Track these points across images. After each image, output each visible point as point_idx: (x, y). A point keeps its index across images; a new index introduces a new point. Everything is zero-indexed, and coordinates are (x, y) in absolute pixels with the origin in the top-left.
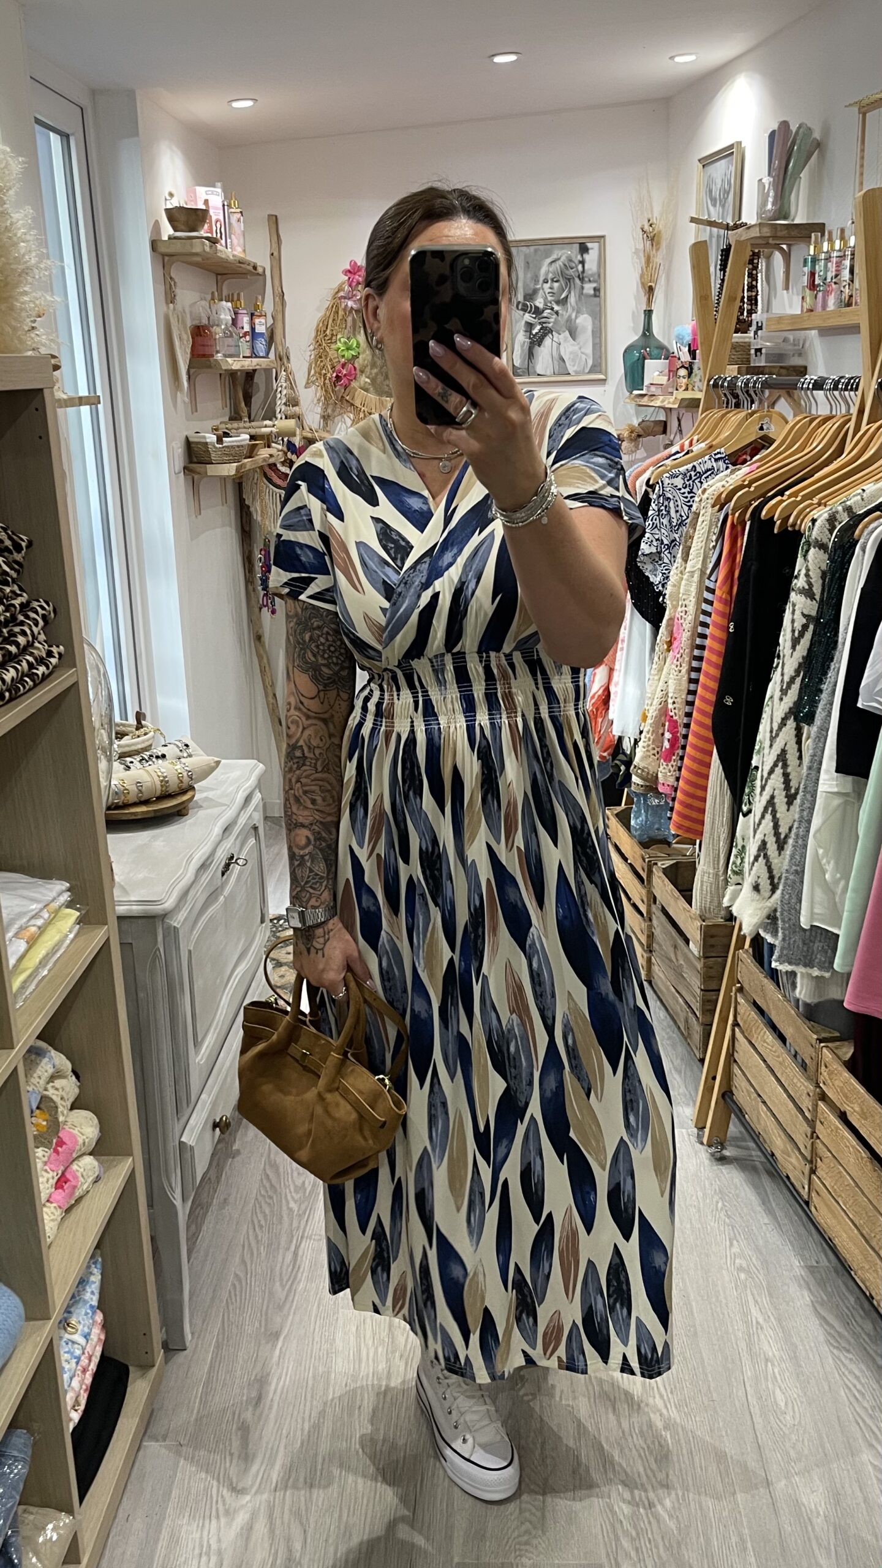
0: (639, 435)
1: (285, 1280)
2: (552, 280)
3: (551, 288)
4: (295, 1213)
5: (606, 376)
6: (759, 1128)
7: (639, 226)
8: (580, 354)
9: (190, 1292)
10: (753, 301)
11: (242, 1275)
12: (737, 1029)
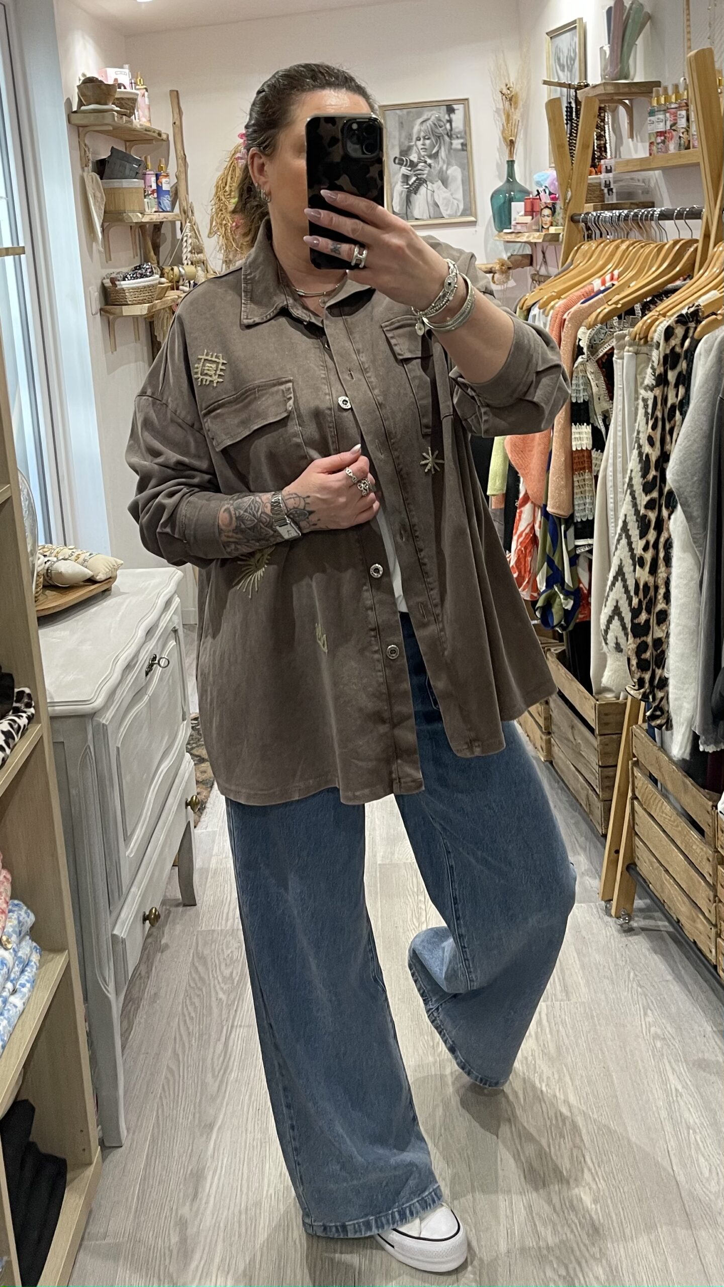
0: (507, 268)
1: (216, 1073)
2: (424, 138)
3: (423, 145)
4: (224, 1003)
5: (476, 218)
6: (663, 897)
7: (498, 89)
8: (452, 200)
9: (125, 1087)
10: (602, 149)
11: (174, 1068)
12: (636, 803)
